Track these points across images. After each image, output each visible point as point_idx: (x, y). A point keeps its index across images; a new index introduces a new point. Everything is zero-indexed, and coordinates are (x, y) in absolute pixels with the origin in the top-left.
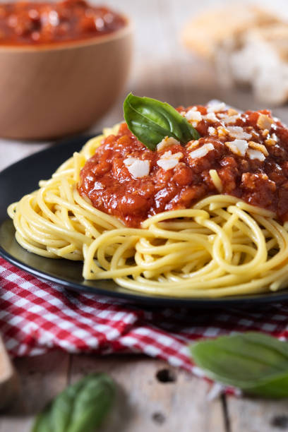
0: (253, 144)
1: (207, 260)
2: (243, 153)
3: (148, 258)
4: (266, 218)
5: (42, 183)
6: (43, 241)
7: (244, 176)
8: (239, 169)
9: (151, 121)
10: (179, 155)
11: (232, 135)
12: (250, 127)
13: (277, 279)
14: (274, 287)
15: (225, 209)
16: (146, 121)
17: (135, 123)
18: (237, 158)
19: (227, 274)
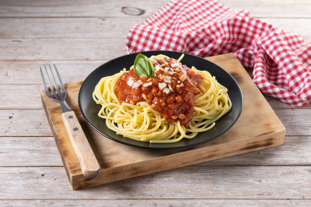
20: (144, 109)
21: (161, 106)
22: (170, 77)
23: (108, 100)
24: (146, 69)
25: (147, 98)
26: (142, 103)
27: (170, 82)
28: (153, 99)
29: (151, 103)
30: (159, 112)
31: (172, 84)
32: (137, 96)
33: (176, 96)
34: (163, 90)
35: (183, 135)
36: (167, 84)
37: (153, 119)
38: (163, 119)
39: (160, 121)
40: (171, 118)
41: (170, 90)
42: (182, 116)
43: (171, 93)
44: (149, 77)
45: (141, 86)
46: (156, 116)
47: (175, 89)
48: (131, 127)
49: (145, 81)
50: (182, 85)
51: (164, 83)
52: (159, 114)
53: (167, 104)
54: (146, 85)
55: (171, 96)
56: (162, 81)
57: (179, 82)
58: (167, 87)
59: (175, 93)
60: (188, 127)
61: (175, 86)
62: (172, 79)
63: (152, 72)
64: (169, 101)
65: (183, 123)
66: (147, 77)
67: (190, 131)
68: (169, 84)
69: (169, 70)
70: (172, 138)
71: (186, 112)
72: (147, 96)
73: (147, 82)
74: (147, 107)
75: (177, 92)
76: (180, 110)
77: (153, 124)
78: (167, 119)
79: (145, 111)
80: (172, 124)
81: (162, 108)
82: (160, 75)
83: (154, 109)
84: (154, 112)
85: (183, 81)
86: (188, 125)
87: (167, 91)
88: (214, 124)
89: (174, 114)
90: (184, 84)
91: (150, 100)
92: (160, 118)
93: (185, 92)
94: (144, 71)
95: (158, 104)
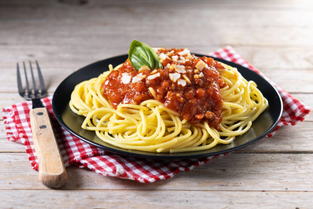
0: (185, 76)
1: (134, 131)
2: (175, 81)
3: (112, 125)
4: (175, 116)
6: (78, 107)
7: (169, 92)
8: (168, 88)
9: (141, 55)
10: (144, 76)
11: (176, 70)
12: (189, 67)
13: (162, 147)
14: (158, 151)
15: (155, 107)
16: (139, 56)
17: (133, 55)
18: (171, 82)
19: (140, 140)
20: (153, 109)
21: (179, 103)
22: (184, 67)
23: (95, 106)
24: (146, 59)
25: (157, 93)
26: (149, 103)
27: (184, 72)
28: (165, 94)
29: (163, 100)
30: (177, 111)
31: (187, 74)
32: (141, 92)
33: (196, 89)
34: (177, 82)
35: (217, 139)
36: (182, 74)
37: (169, 122)
38: (184, 121)
39: (179, 125)
40: (196, 119)
41: (187, 82)
42: (210, 114)
43: (188, 86)
44: (152, 70)
45: (144, 80)
46: (173, 118)
47: (192, 79)
48: (139, 134)
49: (148, 73)
50: (201, 75)
51: (176, 73)
52: (176, 113)
53: (186, 100)
54: (151, 77)
55: (190, 90)
56: (173, 72)
57: (196, 71)
58: (182, 78)
59: (194, 85)
60: (220, 131)
61: (193, 77)
62: (186, 69)
63: (155, 62)
64: (188, 97)
65: (213, 123)
66: (150, 69)
67: (223, 134)
68: (184, 74)
69: (179, 59)
70: (201, 145)
71: (213, 109)
72: (156, 91)
73: (152, 74)
74: (158, 106)
75: (196, 85)
76: (205, 107)
77: (170, 130)
78: (189, 121)
79: (156, 112)
80: (197, 127)
81: (181, 105)
82: (169, 65)
83: (169, 107)
84: (169, 111)
85: (201, 70)
86: (219, 128)
87: (183, 83)
88: (250, 123)
89: (198, 113)
90: (204, 73)
91: (162, 96)
92: (178, 120)
93: (207, 83)
94: (144, 62)
95: (175, 99)
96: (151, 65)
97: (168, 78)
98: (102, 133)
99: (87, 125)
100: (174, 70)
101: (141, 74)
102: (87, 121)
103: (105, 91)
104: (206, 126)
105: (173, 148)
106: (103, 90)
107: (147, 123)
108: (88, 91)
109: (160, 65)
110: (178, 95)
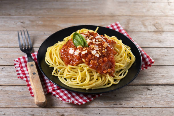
2: (94, 54)
4: (94, 71)
5: (59, 42)
6: (49, 62)
7: (91, 61)
8: (91, 59)
9: (78, 40)
10: (80, 51)
11: (95, 48)
12: (100, 46)
13: (88, 87)
14: (87, 89)
15: (85, 67)
16: (77, 40)
17: (74, 39)
18: (92, 55)
19: (78, 83)
20: (84, 68)
21: (96, 66)
22: (98, 46)
23: (57, 64)
24: (81, 42)
26: (82, 65)
27: (98, 49)
28: (90, 61)
29: (89, 64)
30: (95, 69)
31: (99, 50)
32: (79, 60)
33: (103, 58)
35: (112, 82)
36: (97, 50)
37: (91, 74)
38: (98, 74)
39: (96, 75)
40: (103, 73)
42: (109, 70)
43: (100, 56)
44: (83, 47)
45: (80, 54)
46: (93, 72)
47: (102, 53)
48: (78, 81)
49: (82, 50)
50: (106, 50)
51: (94, 50)
52: (94, 70)
53: (99, 64)
54: (83, 53)
55: (101, 58)
56: (93, 49)
57: (103, 48)
58: (97, 53)
60: (114, 77)
61: (102, 51)
62: (99, 48)
63: (85, 43)
64: (100, 62)
65: (111, 74)
66: (82, 47)
67: (115, 79)
68: (98, 50)
69: (96, 41)
70: (105, 85)
71: (111, 67)
72: (85, 60)
73: (84, 51)
74: (87, 67)
75: (103, 55)
76: (107, 66)
77: (92, 78)
78: (100, 73)
79: (86, 69)
80: (104, 76)
81: (97, 67)
82: (91, 45)
83: (91, 68)
84: (91, 69)
85: (106, 47)
86: (113, 76)
87: (97, 56)
88: (127, 71)
89: (104, 70)
90: (107, 49)
91: (88, 62)
92: (96, 73)
93: (108, 55)
94: (80, 43)
95: (94, 64)
96: (83, 45)
97: (91, 53)
98: (61, 78)
99: (54, 73)
100: (94, 48)
101: (78, 50)
102: (54, 71)
103: (62, 55)
104: (108, 75)
105: (93, 87)
106: (61, 55)
107: (82, 75)
108: (54, 55)
109: (87, 45)
110: (95, 62)
